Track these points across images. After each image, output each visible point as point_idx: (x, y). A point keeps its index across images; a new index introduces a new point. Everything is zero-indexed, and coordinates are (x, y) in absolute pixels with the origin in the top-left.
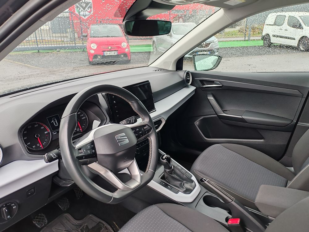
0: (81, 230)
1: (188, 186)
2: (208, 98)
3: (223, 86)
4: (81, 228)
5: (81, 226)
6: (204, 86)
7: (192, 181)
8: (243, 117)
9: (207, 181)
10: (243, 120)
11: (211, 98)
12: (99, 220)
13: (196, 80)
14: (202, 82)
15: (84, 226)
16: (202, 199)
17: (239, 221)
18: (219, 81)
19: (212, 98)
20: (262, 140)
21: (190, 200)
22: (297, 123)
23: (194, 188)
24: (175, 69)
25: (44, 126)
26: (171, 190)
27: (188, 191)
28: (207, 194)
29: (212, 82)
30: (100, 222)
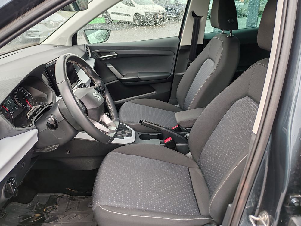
0: (35, 209)
1: (127, 132)
2: (108, 67)
3: (118, 55)
4: (35, 207)
5: (33, 206)
6: (102, 57)
7: (128, 129)
8: (139, 77)
9: (145, 121)
10: (139, 80)
11: (110, 67)
12: (49, 195)
13: (93, 52)
14: (100, 53)
15: (37, 205)
16: (139, 138)
17: (171, 138)
18: (114, 51)
19: (112, 66)
20: (155, 92)
21: (133, 140)
22: (174, 74)
23: (132, 132)
24: (71, 45)
25: (2, 107)
26: (118, 138)
27: (129, 135)
28: (140, 134)
29: (109, 53)
30: (51, 196)
